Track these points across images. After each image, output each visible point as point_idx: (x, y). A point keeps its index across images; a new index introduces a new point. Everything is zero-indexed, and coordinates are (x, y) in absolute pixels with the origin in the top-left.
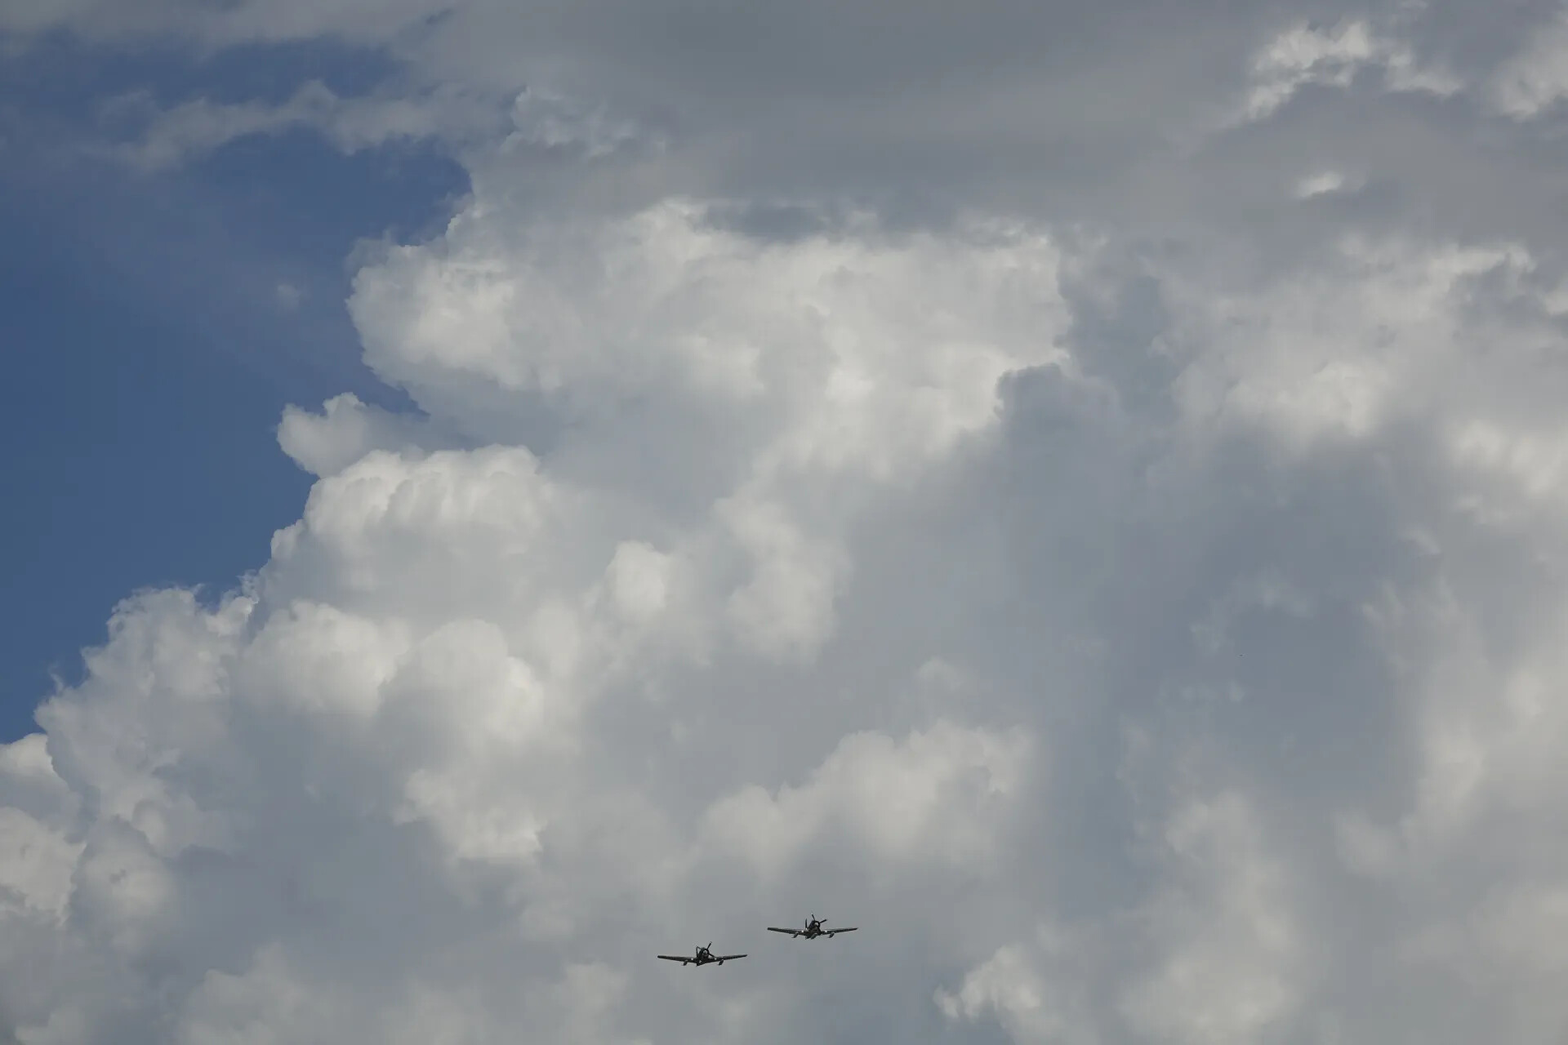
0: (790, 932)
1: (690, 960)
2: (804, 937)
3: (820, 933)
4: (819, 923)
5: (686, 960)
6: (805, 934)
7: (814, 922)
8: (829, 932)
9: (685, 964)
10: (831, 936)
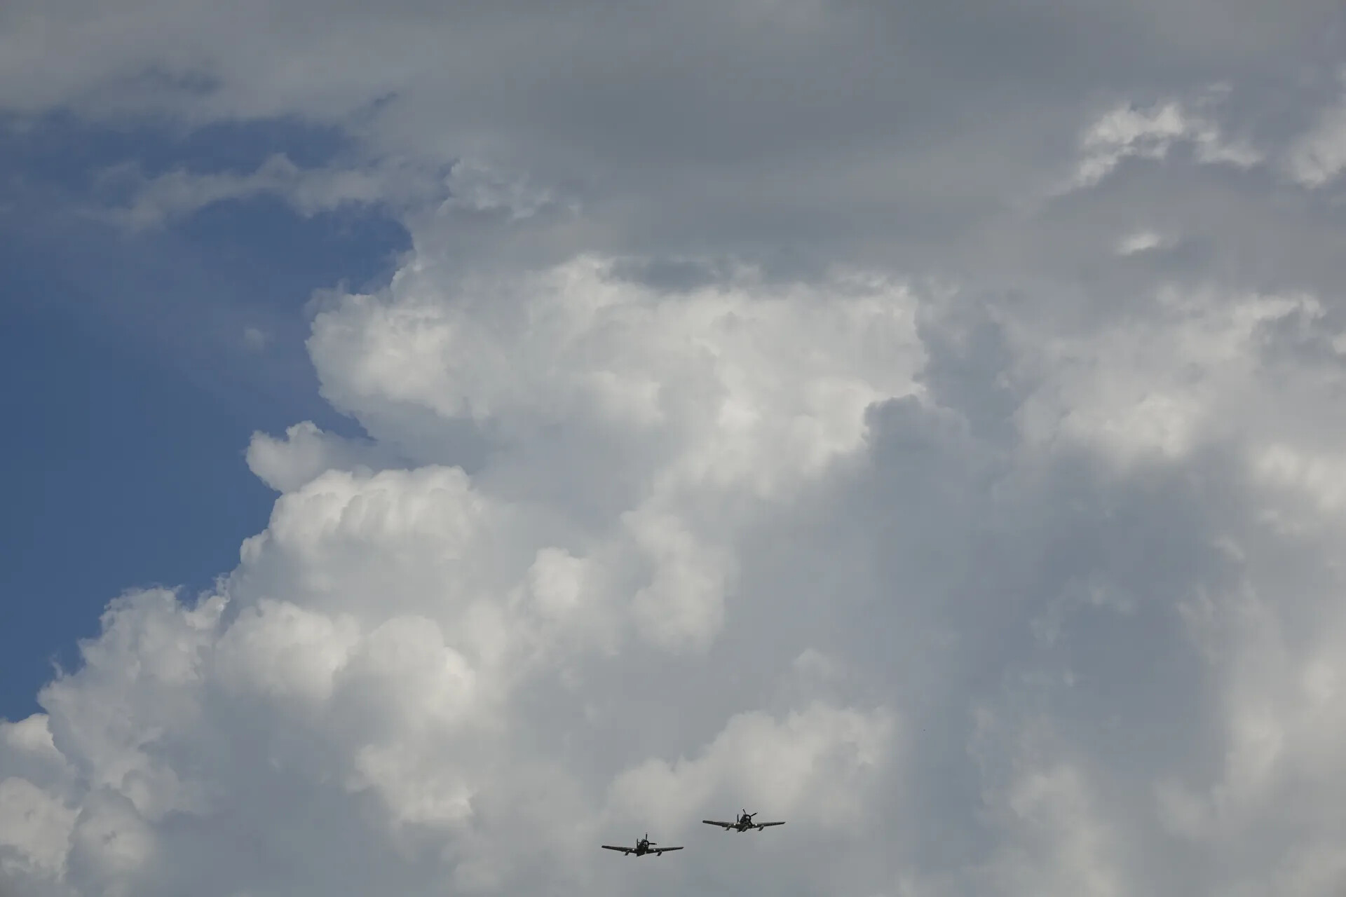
0: (723, 825)
1: (631, 851)
2: (736, 829)
3: (751, 826)
4: (750, 817)
5: (627, 851)
6: (737, 827)
7: (745, 816)
8: (759, 826)
9: (626, 854)
10: (760, 830)
